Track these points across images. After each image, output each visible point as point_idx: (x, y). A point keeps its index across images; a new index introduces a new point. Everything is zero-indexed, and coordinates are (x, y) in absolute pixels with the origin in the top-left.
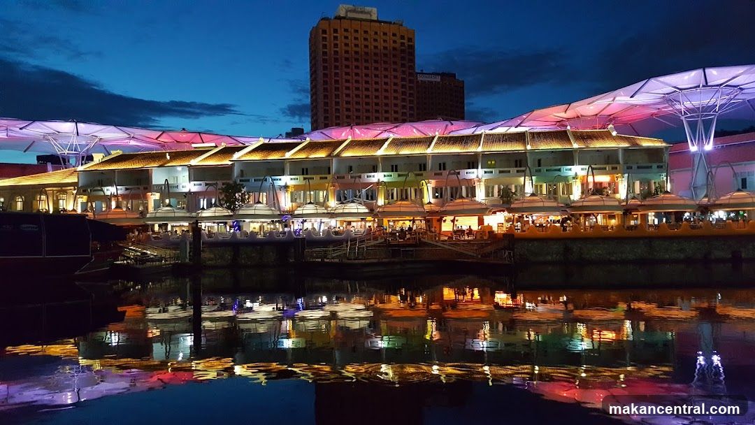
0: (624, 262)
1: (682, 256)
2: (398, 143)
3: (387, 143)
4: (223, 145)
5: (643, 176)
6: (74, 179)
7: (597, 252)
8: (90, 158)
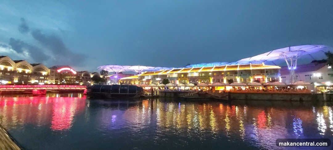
0: (264, 100)
1: (282, 99)
2: (204, 68)
3: (202, 68)
4: (166, 70)
5: (272, 76)
6: (137, 78)
7: (255, 97)
8: (141, 73)
